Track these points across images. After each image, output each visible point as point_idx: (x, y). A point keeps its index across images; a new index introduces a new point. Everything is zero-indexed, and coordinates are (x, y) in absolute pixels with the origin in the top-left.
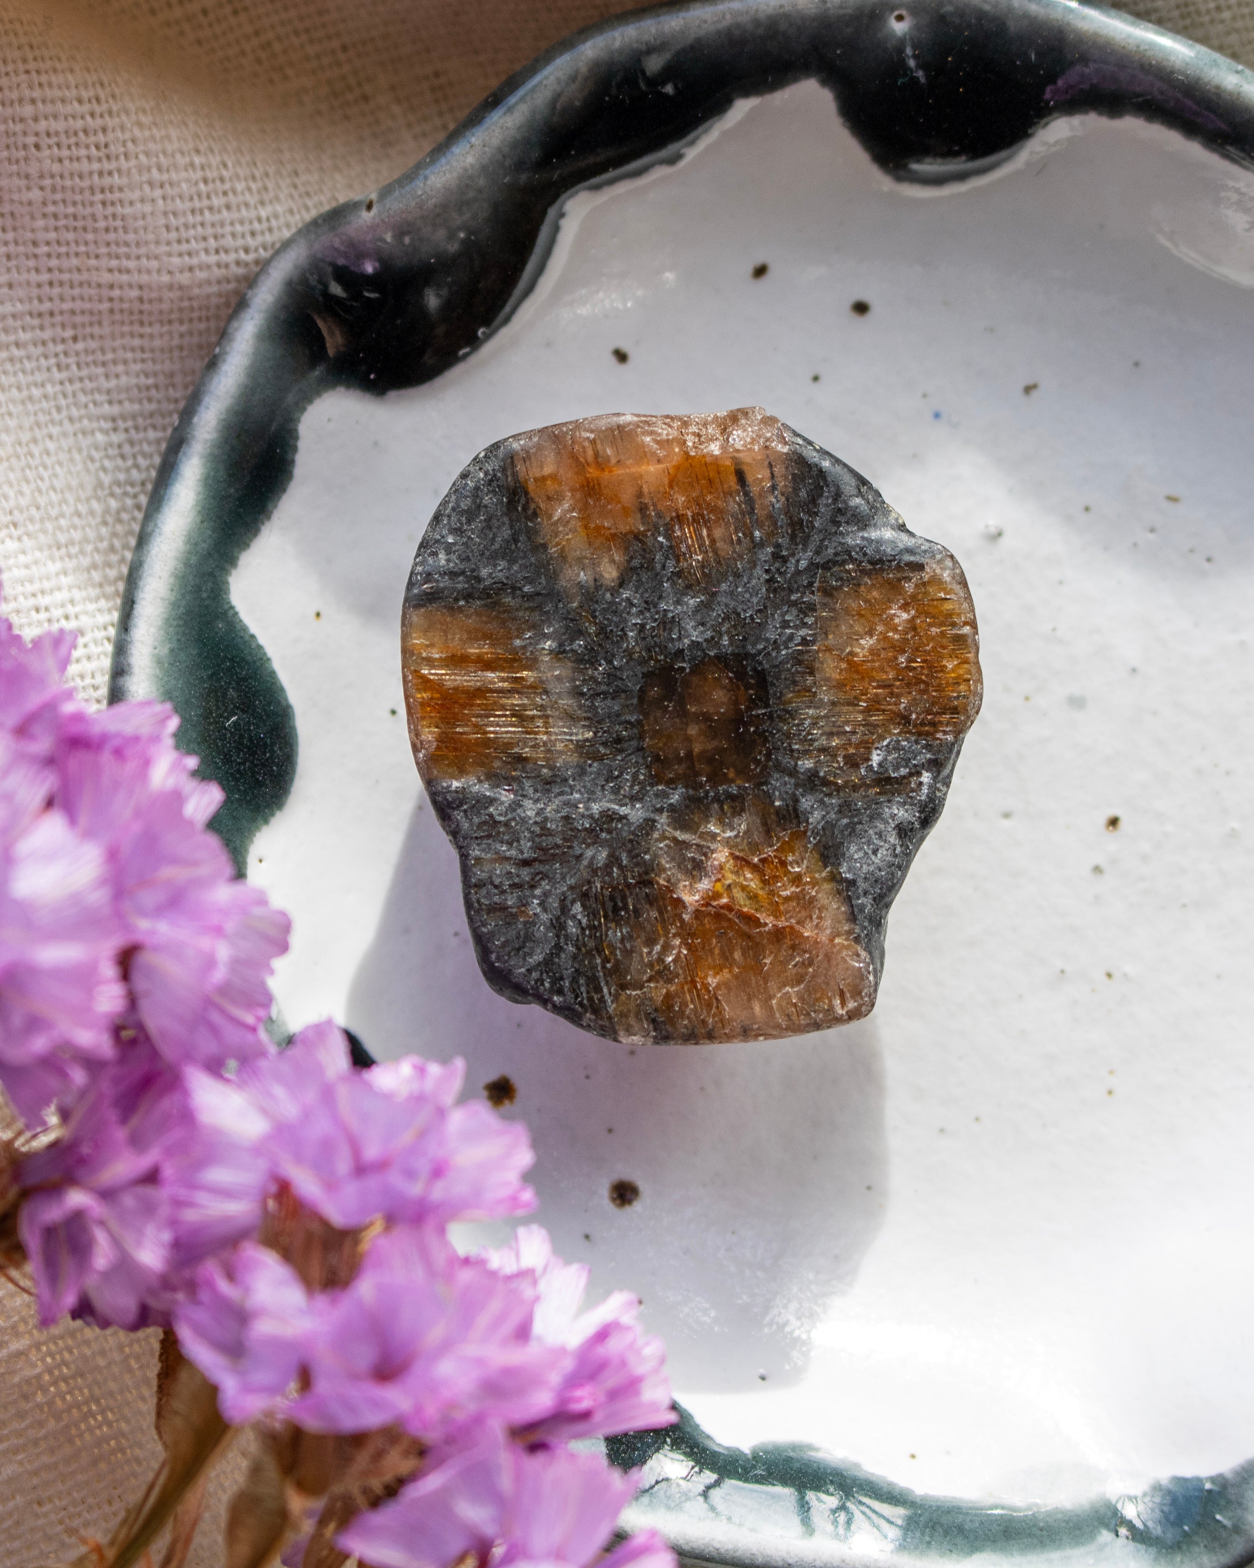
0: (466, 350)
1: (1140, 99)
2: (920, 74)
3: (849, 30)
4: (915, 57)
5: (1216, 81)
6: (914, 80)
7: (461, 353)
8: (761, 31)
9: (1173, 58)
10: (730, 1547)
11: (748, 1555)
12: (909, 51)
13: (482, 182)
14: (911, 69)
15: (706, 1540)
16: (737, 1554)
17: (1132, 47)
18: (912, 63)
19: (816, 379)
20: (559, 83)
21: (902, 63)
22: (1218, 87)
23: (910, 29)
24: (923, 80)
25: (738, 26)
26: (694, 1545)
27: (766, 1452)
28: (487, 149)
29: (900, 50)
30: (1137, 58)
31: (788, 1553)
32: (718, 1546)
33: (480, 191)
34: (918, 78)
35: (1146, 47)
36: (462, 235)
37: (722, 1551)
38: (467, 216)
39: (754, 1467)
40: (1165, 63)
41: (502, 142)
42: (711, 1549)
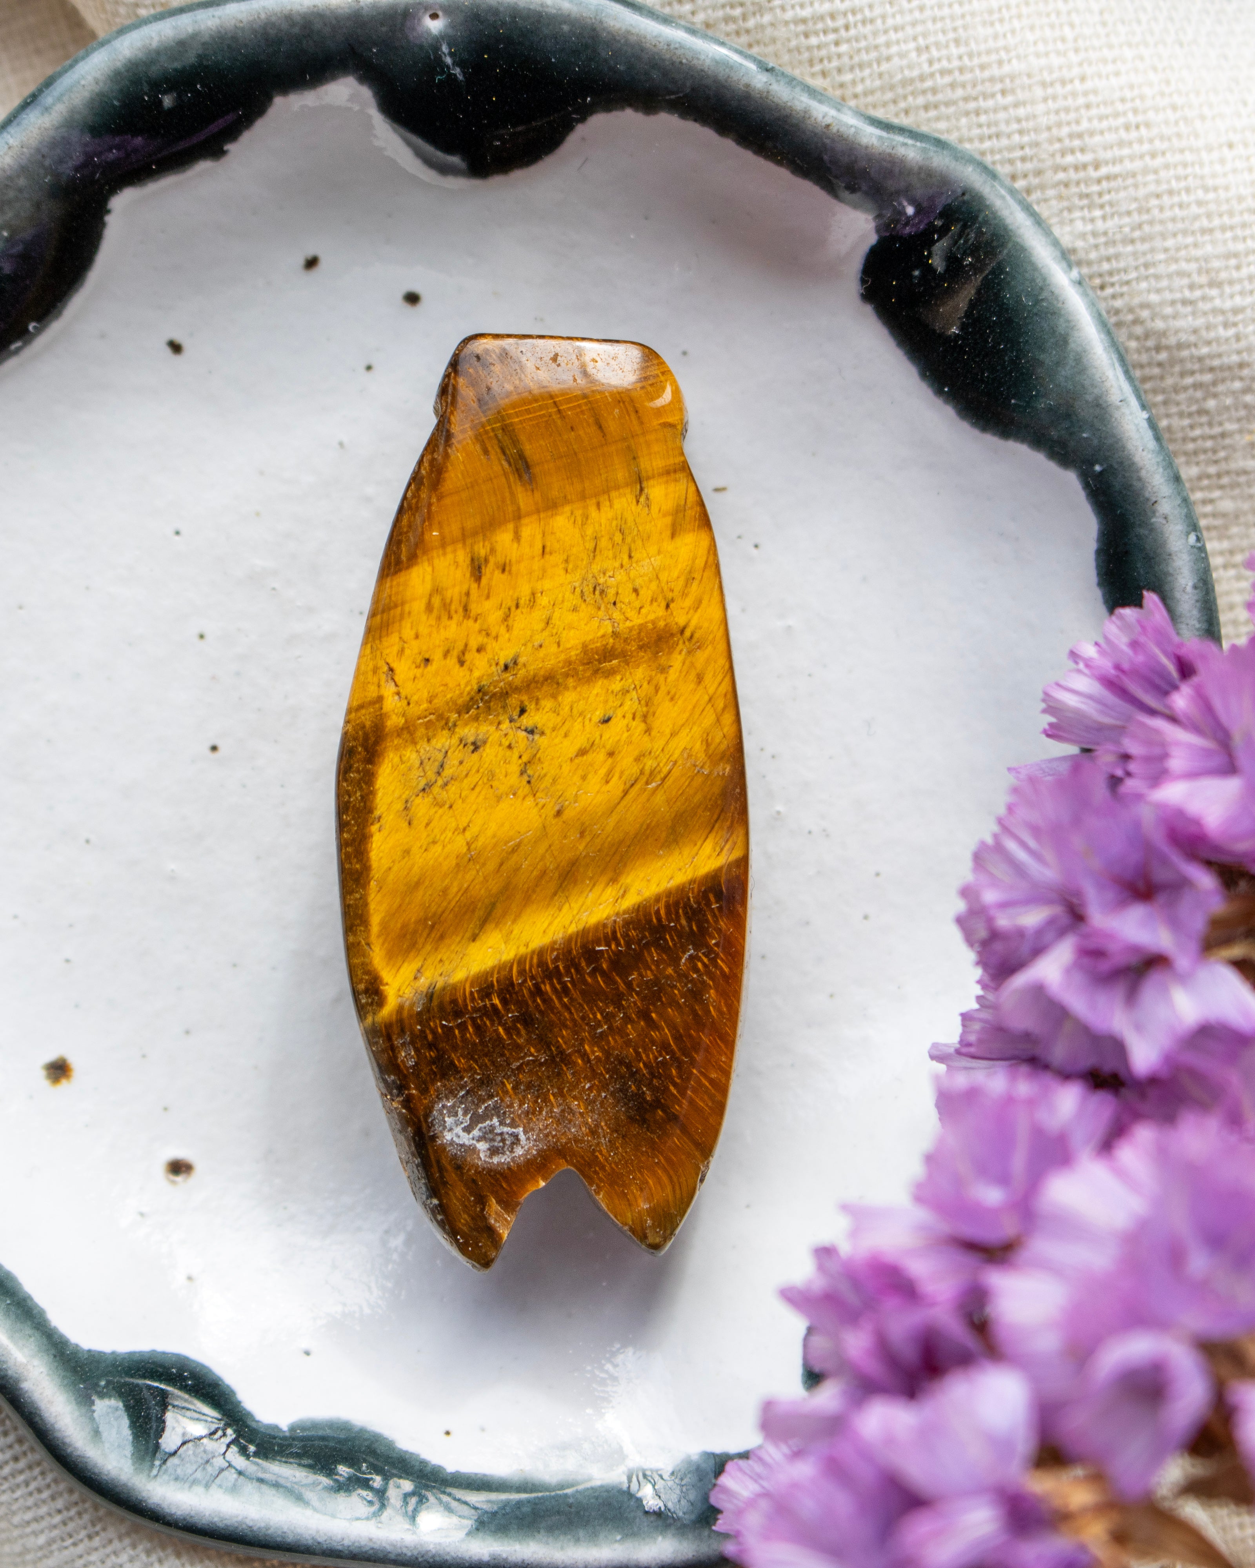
0: (18, 344)
1: (673, 97)
2: (457, 71)
3: (384, 29)
4: (451, 54)
5: (745, 80)
6: (452, 78)
7: (13, 347)
8: (296, 30)
9: (702, 57)
10: (263, 1525)
11: (279, 1533)
12: (445, 49)
13: (22, 182)
14: (448, 67)
15: (240, 1518)
16: (269, 1532)
17: (662, 46)
18: (448, 60)
19: (369, 368)
20: (97, 83)
21: (439, 60)
22: (747, 86)
23: (446, 27)
24: (460, 77)
25: (273, 25)
26: (228, 1522)
27: (303, 1429)
28: (25, 150)
29: (436, 48)
30: (668, 56)
31: (318, 1532)
32: (251, 1524)
33: (20, 190)
34: (455, 75)
35: (677, 45)
36: (5, 234)
37: (255, 1528)
38: (9, 215)
39: (290, 1445)
40: (695, 62)
41: (41, 143)
42: (244, 1526)
